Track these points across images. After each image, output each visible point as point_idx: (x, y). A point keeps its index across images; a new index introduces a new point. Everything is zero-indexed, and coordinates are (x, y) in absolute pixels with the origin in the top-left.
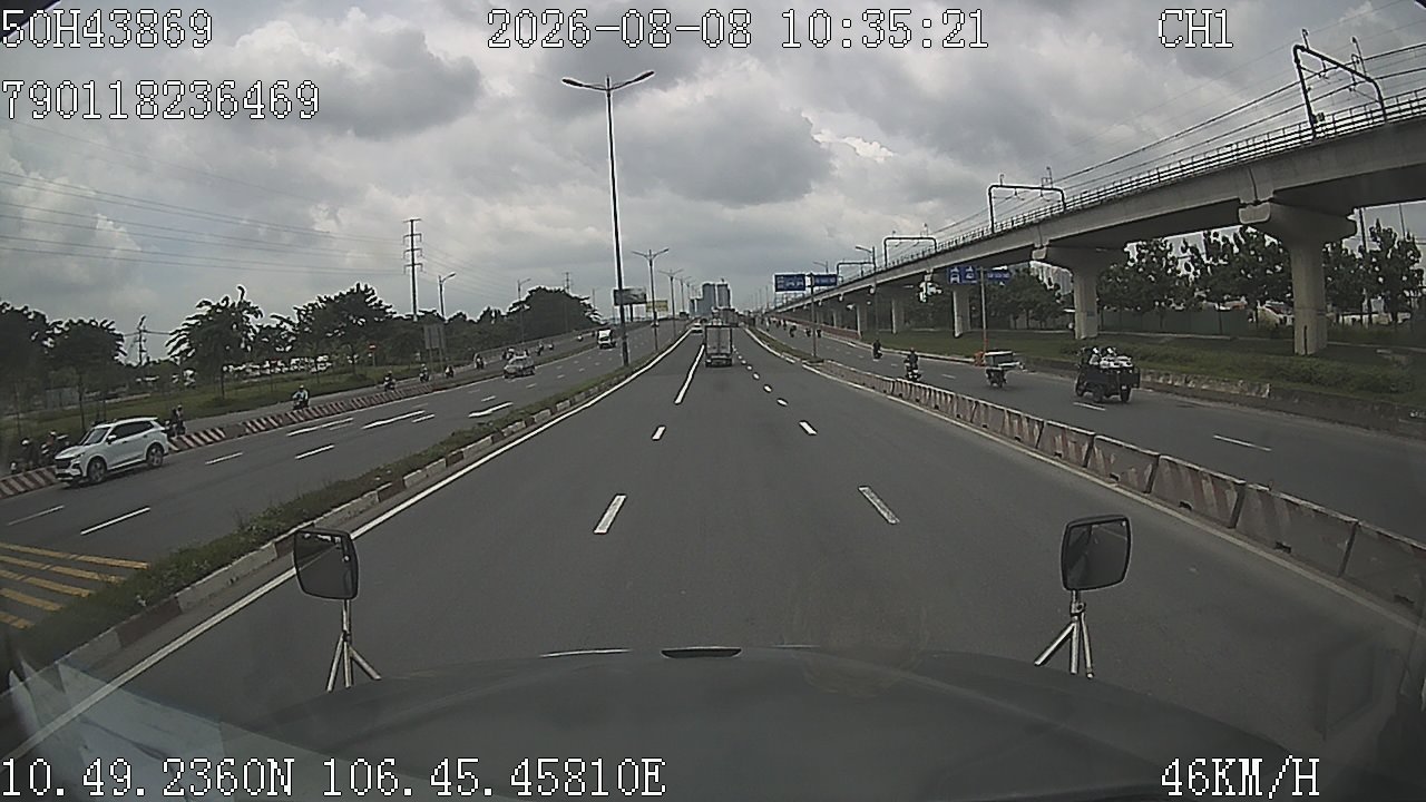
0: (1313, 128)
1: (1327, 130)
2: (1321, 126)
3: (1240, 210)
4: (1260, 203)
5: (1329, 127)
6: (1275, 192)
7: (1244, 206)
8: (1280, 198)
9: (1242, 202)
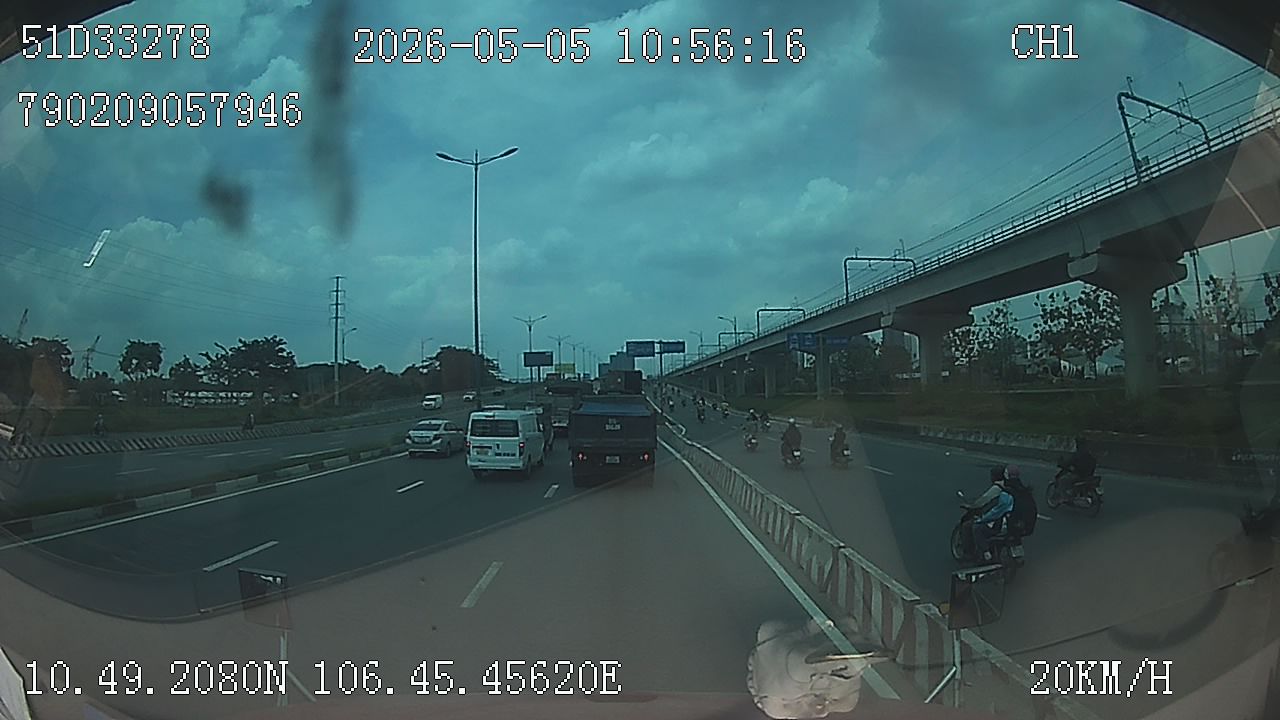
0: (1138, 173)
1: (1152, 173)
2: (1146, 170)
3: (1069, 265)
4: (1088, 255)
5: (1153, 170)
6: (1102, 243)
7: (1072, 260)
8: (1108, 248)
9: (1071, 256)
